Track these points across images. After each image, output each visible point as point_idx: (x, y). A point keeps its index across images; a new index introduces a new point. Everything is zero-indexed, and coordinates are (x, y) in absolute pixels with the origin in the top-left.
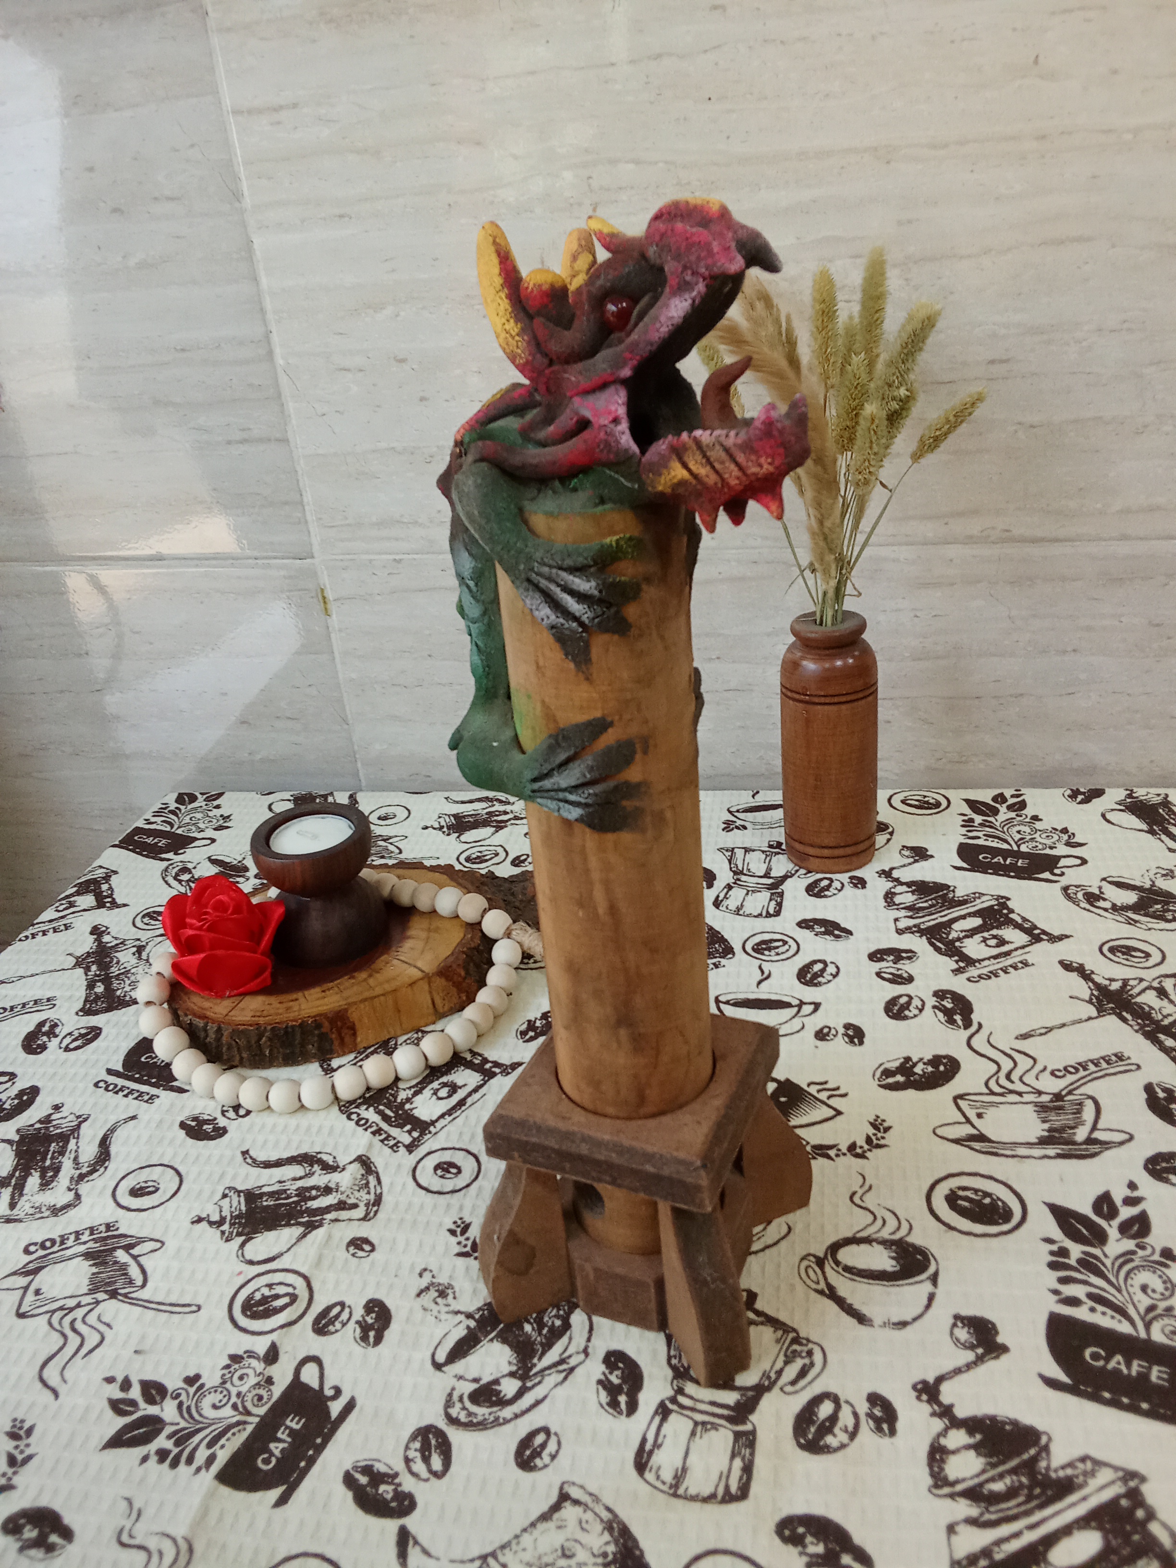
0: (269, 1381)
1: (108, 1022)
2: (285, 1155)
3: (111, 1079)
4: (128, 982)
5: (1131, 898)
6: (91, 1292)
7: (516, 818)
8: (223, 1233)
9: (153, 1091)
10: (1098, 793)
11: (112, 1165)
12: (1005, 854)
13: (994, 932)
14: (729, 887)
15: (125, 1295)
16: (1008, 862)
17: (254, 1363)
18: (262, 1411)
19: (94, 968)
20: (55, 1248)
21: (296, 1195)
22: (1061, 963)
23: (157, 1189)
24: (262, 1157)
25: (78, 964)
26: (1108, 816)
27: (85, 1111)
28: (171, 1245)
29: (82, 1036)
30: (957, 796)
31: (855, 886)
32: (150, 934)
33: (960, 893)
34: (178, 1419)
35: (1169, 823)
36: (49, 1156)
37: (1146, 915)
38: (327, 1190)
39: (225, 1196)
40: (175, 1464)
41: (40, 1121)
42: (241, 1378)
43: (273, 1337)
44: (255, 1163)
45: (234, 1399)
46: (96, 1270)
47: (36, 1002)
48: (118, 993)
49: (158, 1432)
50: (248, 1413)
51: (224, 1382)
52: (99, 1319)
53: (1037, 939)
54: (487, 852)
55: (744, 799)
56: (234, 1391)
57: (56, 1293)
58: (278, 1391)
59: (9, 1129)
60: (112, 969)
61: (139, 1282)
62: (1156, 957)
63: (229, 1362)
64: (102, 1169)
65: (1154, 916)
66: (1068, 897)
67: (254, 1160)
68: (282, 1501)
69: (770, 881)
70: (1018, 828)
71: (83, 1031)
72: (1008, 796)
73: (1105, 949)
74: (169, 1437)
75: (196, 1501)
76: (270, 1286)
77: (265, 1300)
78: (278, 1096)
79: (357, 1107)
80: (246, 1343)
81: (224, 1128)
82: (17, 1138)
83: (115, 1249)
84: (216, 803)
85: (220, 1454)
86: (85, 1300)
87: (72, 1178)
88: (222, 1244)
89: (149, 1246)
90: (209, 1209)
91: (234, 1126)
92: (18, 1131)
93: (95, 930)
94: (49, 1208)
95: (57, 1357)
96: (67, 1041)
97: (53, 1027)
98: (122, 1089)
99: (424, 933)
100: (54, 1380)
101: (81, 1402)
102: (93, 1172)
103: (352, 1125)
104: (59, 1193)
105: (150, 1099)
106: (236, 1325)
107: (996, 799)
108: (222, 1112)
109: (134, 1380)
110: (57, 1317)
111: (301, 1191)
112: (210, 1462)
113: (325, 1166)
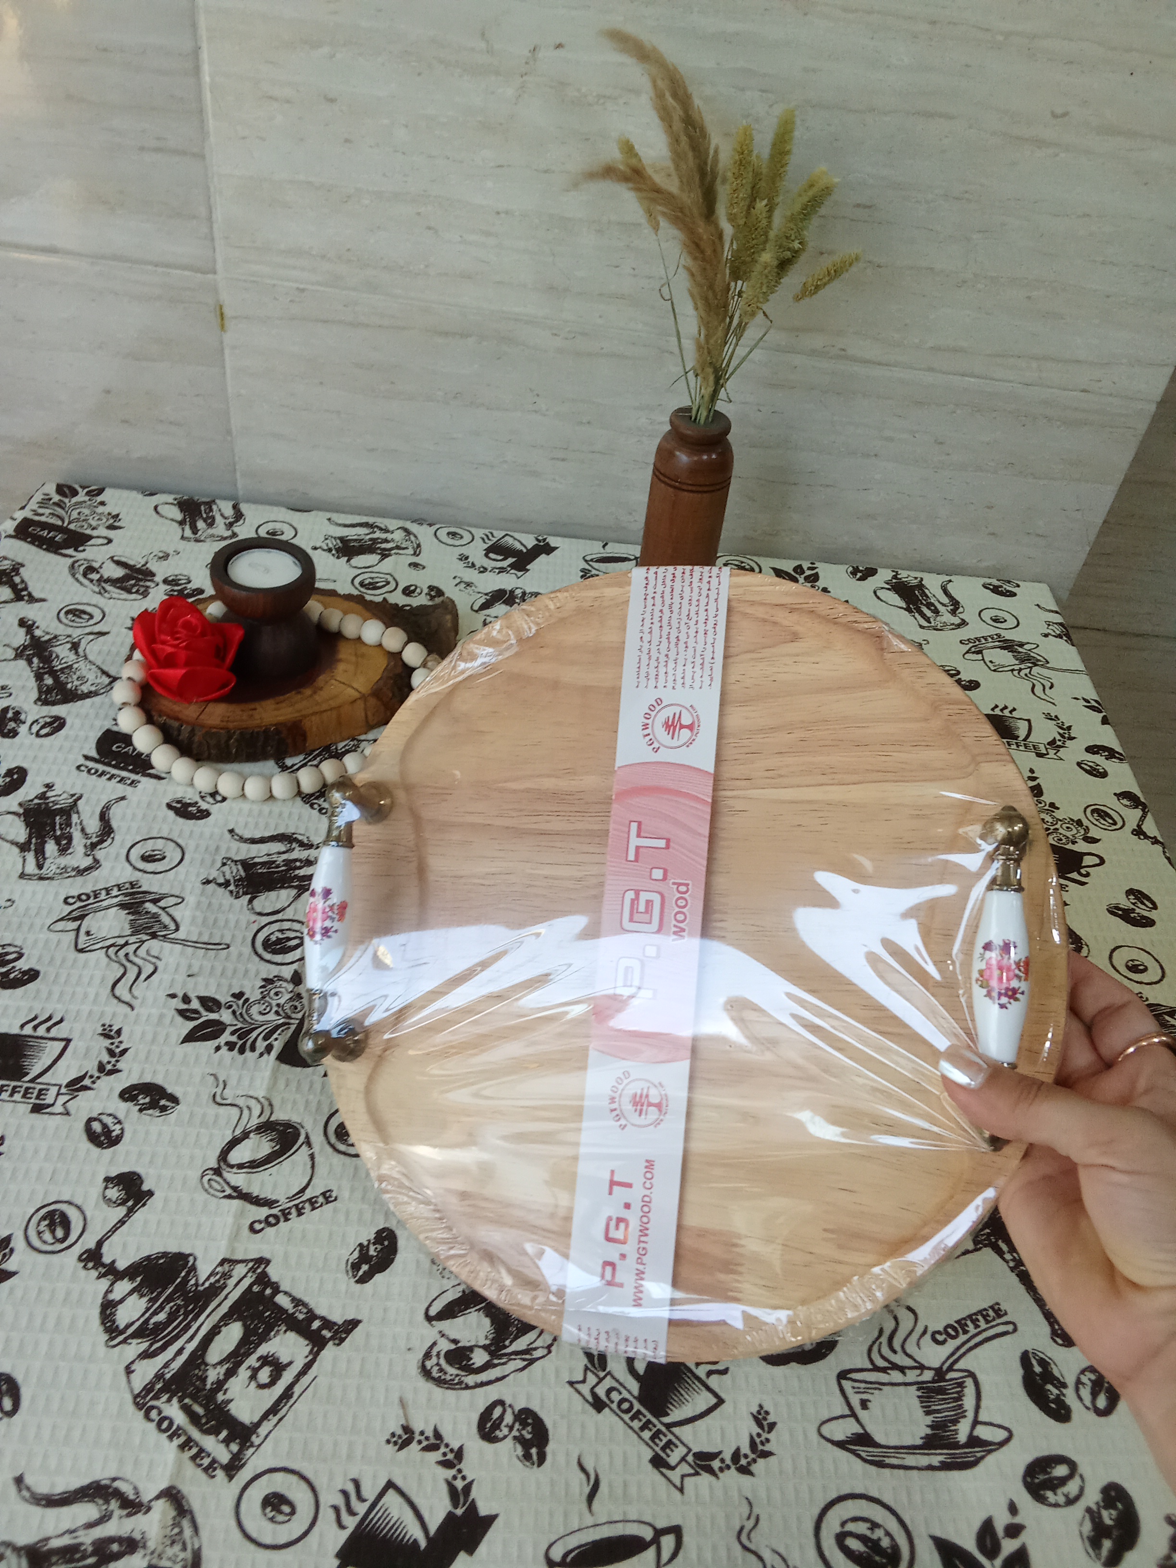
0: (299, 996)
1: (69, 713)
2: (267, 834)
3: (91, 764)
4: (75, 677)
6: (134, 933)
7: (398, 547)
8: (231, 892)
9: (133, 777)
10: (870, 572)
11: (118, 837)
15: (164, 936)
17: (285, 984)
18: (299, 1016)
19: (35, 660)
20: (91, 901)
21: (283, 866)
23: (164, 858)
24: (247, 835)
25: (17, 656)
26: (878, 594)
27: (77, 790)
28: (191, 900)
29: (49, 724)
30: (767, 565)
32: (79, 632)
34: (235, 1022)
35: (922, 603)
36: (57, 827)
38: (308, 863)
39: (224, 864)
40: (242, 1051)
41: (36, 797)
42: (277, 994)
43: (294, 966)
44: (242, 839)
45: (275, 1008)
46: (133, 918)
48: (69, 686)
49: (224, 1031)
50: (289, 1018)
51: (263, 997)
52: (148, 952)
54: (380, 580)
55: (595, 549)
56: (274, 1003)
57: (103, 934)
59: (12, 802)
60: (54, 663)
61: (172, 926)
63: (263, 983)
64: (110, 840)
67: (241, 838)
71: (48, 720)
72: (805, 568)
74: (233, 1033)
75: (267, 1073)
76: (281, 931)
77: (279, 941)
78: (253, 787)
79: (317, 798)
80: (273, 971)
81: (206, 810)
82: (21, 811)
83: (144, 902)
84: (99, 499)
85: (276, 1044)
86: (132, 939)
87: (85, 846)
88: (231, 900)
89: (172, 900)
90: (214, 874)
91: (215, 809)
92: (20, 805)
93: (22, 623)
94: (73, 869)
95: (123, 980)
96: (35, 728)
97: (17, 713)
98: (103, 773)
99: (353, 659)
100: (126, 997)
101: (155, 1012)
102: (102, 841)
103: (315, 813)
104: (78, 857)
105: (133, 783)
106: (261, 958)
107: (795, 569)
108: (202, 797)
109: (192, 995)
110: (112, 951)
111: (287, 862)
112: (269, 1049)
113: (302, 844)
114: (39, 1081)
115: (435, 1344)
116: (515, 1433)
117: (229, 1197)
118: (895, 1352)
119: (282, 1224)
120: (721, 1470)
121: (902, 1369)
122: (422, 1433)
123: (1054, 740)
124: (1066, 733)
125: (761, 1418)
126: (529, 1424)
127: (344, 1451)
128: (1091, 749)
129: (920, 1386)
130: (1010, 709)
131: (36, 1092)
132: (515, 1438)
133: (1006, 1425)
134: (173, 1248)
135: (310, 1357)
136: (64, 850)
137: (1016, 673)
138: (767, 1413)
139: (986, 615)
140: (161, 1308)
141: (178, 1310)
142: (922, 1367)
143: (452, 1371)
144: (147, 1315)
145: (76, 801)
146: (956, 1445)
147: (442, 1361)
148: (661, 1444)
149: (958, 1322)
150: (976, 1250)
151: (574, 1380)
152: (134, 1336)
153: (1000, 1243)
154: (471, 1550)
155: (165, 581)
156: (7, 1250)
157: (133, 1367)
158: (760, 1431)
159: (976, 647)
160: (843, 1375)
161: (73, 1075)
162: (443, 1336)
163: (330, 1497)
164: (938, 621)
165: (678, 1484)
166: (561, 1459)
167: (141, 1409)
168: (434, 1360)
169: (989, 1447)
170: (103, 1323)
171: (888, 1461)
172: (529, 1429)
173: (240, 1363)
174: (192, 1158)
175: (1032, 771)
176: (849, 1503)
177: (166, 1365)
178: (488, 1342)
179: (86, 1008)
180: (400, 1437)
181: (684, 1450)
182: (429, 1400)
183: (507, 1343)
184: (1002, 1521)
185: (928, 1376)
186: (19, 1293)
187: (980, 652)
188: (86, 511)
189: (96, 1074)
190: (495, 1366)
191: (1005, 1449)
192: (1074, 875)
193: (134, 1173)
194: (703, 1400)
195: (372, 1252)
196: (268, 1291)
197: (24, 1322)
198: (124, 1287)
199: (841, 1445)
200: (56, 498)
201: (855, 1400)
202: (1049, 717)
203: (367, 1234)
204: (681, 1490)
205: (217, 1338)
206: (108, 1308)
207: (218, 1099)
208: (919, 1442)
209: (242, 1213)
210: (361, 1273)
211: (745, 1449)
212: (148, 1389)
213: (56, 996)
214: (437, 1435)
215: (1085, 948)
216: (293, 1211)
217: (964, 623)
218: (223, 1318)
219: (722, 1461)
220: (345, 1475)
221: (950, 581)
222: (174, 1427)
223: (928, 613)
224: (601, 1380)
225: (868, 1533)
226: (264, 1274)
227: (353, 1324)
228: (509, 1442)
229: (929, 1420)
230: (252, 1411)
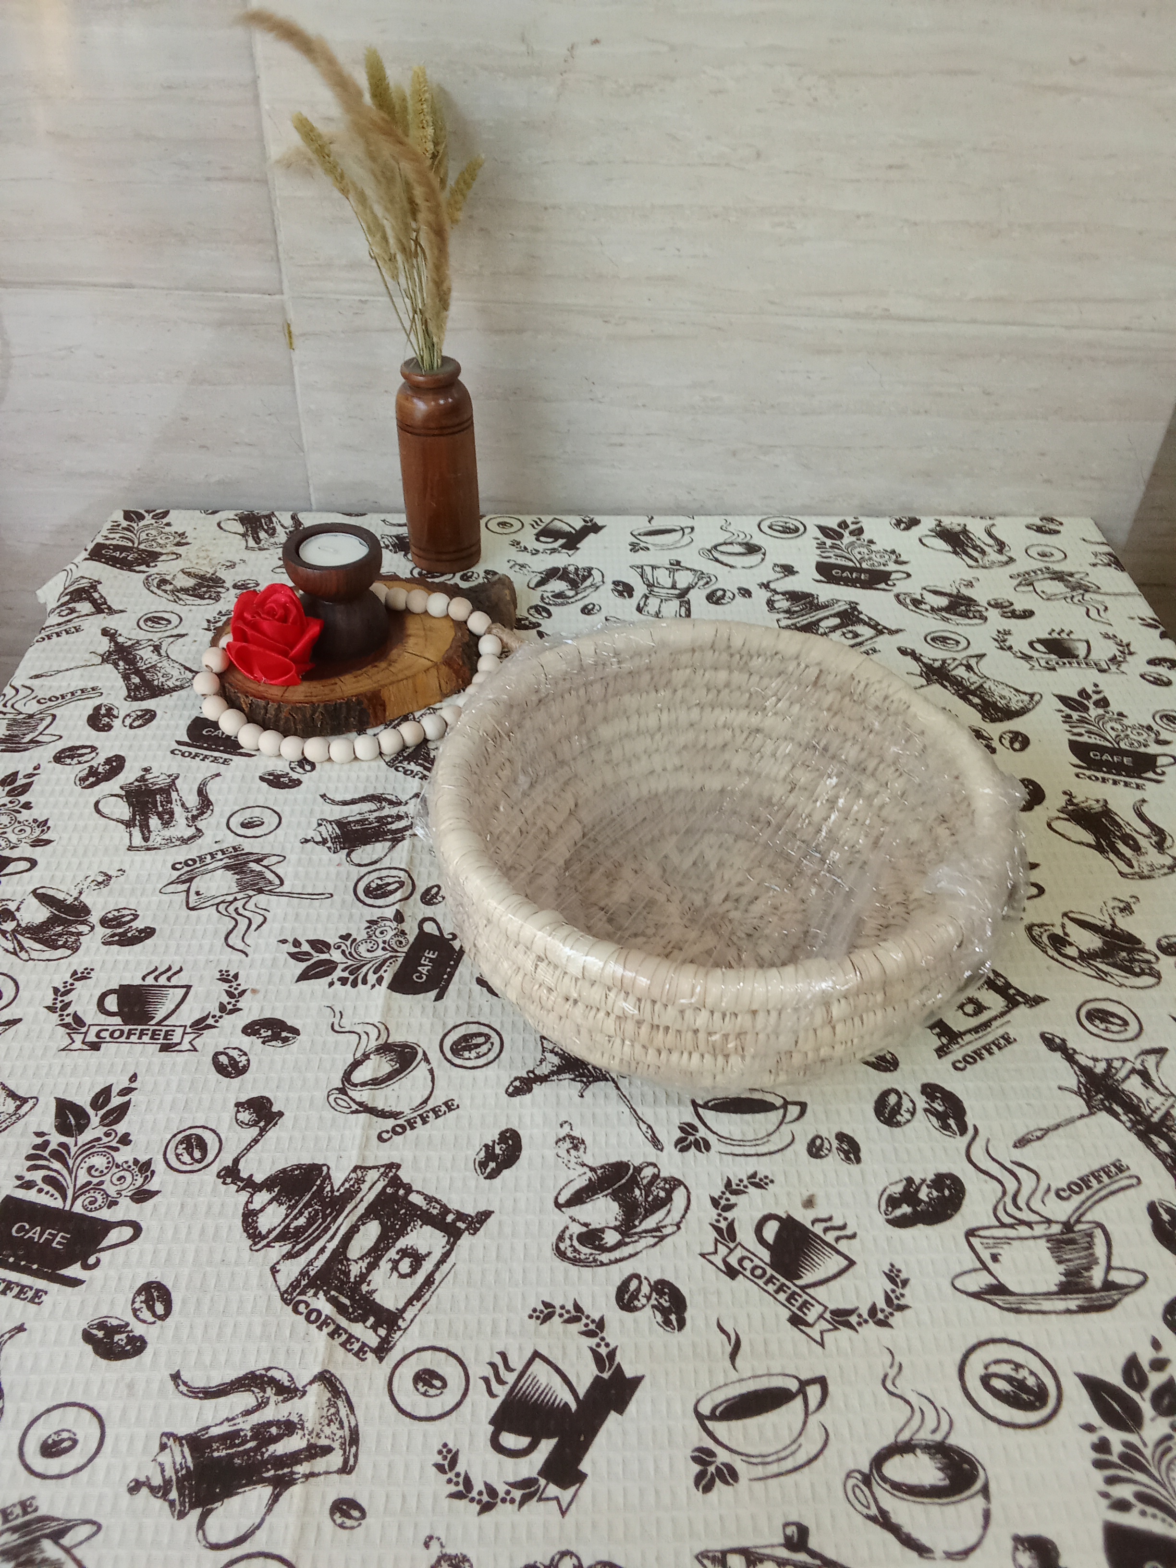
0: (403, 933)
1: (158, 706)
2: (357, 796)
3: (184, 748)
4: (160, 675)
5: (944, 602)
6: (240, 891)
8: (329, 848)
9: (225, 756)
10: (914, 522)
11: (217, 808)
12: (852, 570)
13: (850, 628)
14: (646, 597)
15: (270, 891)
16: (854, 575)
17: (388, 923)
18: (406, 949)
19: (121, 663)
20: (198, 865)
21: (377, 822)
22: (899, 649)
23: (262, 823)
24: (338, 798)
25: (103, 661)
26: (924, 541)
27: (174, 771)
28: (292, 857)
29: (140, 717)
30: (811, 522)
31: (744, 595)
32: (159, 635)
33: (822, 599)
34: (345, 960)
35: (968, 546)
36: (159, 804)
37: (955, 614)
38: (399, 818)
40: (354, 984)
41: (135, 780)
42: (382, 933)
43: (397, 906)
44: (333, 802)
45: (381, 945)
46: (238, 877)
47: (82, 691)
48: (156, 683)
49: (334, 968)
50: (397, 951)
51: (370, 936)
52: (256, 906)
53: (880, 632)
55: (641, 524)
56: (380, 941)
57: (213, 893)
58: (411, 939)
59: (115, 786)
60: (139, 664)
61: (277, 882)
62: (964, 644)
63: (368, 925)
64: (209, 812)
65: (960, 615)
66: (900, 602)
67: (333, 801)
68: (439, 997)
69: (677, 592)
70: (858, 550)
71: (139, 713)
72: (849, 524)
73: (929, 639)
74: (343, 970)
75: (380, 1002)
76: (381, 878)
77: (379, 887)
78: (338, 752)
79: (400, 762)
80: (376, 914)
81: (298, 780)
82: (123, 793)
83: (247, 862)
84: (165, 521)
85: (385, 975)
86: (239, 896)
87: (187, 818)
88: (332, 855)
89: (274, 859)
90: (310, 834)
91: (304, 778)
92: (121, 788)
93: (105, 632)
94: (178, 839)
95: (235, 932)
96: (128, 721)
97: (109, 710)
98: (197, 755)
99: (422, 633)
100: (240, 945)
101: (267, 956)
102: (203, 813)
103: (401, 775)
104: (181, 828)
105: (225, 762)
106: (365, 904)
107: (839, 526)
108: (292, 769)
109: (302, 940)
110: (222, 908)
111: (379, 819)
112: (380, 980)
113: (391, 803)
114: (165, 1023)
115: (567, 1228)
116: (653, 1302)
117: (356, 1112)
118: (1020, 1209)
119: (408, 1131)
120: (859, 1324)
121: (1029, 1225)
122: (563, 1307)
123: (1115, 656)
124: (1126, 650)
125: (893, 1275)
126: (665, 1294)
127: (489, 1330)
128: (1152, 662)
129: (1049, 1238)
130: (1067, 631)
131: (163, 1034)
132: (653, 1306)
133: (1140, 1269)
134: (306, 1160)
135: (448, 1247)
136: (166, 824)
137: (1069, 600)
138: (899, 1271)
139: (1033, 552)
140: (301, 1213)
141: (317, 1214)
142: (1049, 1222)
143: (585, 1250)
144: (287, 1221)
145: (173, 781)
146: (1092, 1290)
147: (576, 1243)
148: (797, 1304)
149: (1082, 1179)
150: (1092, 1113)
151: (705, 1251)
152: (277, 1239)
153: (1115, 1106)
154: (621, 1409)
155: (235, 586)
156: (149, 1173)
157: (278, 1267)
158: (894, 1287)
159: (1026, 580)
160: (971, 1233)
161: (197, 1016)
162: (574, 1220)
163: (479, 1369)
164: (986, 561)
165: (819, 1340)
166: (701, 1323)
167: (288, 1304)
168: (568, 1242)
169: (1125, 1290)
170: (246, 1231)
171: (1024, 1307)
172: (667, 1298)
173: (382, 1256)
174: (317, 1080)
175: (1096, 685)
176: (991, 1347)
177: (311, 1263)
178: (618, 1223)
179: (202, 958)
180: (541, 1312)
181: (821, 1309)
182: (566, 1278)
183: (637, 1223)
184: (1146, 1356)
185: (1056, 1229)
186: (163, 1210)
187: (1031, 584)
188: (154, 532)
189: (218, 1014)
190: (627, 1244)
191: (1142, 1291)
192: (1150, 775)
193: (262, 1097)
194: (834, 1263)
195: (498, 1151)
196: (401, 1192)
197: (170, 1233)
198: (262, 1198)
199: (976, 1295)
200: (125, 524)
201: (986, 1256)
202: (1107, 636)
203: (492, 1135)
204: (822, 1345)
205: (356, 1236)
206: (249, 1217)
207: (337, 1028)
208: (1055, 1289)
209: (370, 1125)
210: (488, 1170)
211: (881, 1304)
212: (295, 1285)
213: (172, 950)
214: (577, 1308)
215: (1169, 838)
216: (418, 1120)
217: (1011, 560)
218: (360, 1218)
219: (860, 1316)
220: (492, 1349)
221: (993, 525)
222: (323, 1317)
223: (975, 554)
224: (731, 1250)
225: (1013, 1374)
226: (396, 1177)
227: (485, 1216)
228: (648, 1310)
229: (1062, 1268)
230: (396, 1299)
